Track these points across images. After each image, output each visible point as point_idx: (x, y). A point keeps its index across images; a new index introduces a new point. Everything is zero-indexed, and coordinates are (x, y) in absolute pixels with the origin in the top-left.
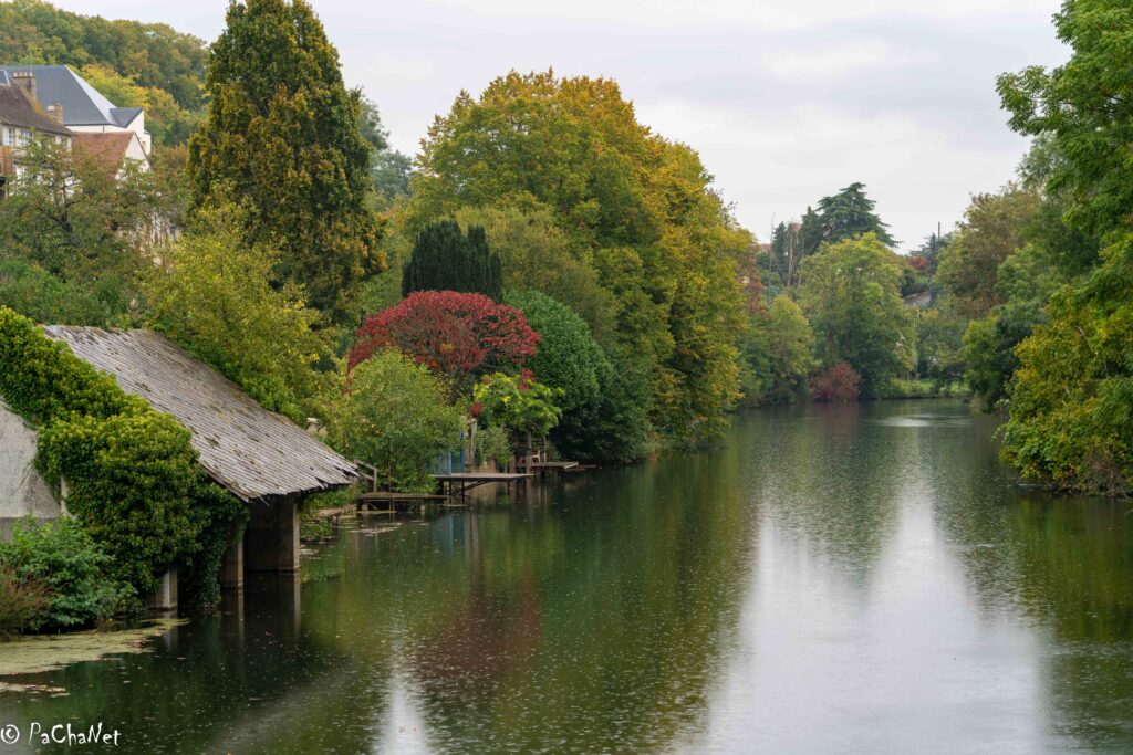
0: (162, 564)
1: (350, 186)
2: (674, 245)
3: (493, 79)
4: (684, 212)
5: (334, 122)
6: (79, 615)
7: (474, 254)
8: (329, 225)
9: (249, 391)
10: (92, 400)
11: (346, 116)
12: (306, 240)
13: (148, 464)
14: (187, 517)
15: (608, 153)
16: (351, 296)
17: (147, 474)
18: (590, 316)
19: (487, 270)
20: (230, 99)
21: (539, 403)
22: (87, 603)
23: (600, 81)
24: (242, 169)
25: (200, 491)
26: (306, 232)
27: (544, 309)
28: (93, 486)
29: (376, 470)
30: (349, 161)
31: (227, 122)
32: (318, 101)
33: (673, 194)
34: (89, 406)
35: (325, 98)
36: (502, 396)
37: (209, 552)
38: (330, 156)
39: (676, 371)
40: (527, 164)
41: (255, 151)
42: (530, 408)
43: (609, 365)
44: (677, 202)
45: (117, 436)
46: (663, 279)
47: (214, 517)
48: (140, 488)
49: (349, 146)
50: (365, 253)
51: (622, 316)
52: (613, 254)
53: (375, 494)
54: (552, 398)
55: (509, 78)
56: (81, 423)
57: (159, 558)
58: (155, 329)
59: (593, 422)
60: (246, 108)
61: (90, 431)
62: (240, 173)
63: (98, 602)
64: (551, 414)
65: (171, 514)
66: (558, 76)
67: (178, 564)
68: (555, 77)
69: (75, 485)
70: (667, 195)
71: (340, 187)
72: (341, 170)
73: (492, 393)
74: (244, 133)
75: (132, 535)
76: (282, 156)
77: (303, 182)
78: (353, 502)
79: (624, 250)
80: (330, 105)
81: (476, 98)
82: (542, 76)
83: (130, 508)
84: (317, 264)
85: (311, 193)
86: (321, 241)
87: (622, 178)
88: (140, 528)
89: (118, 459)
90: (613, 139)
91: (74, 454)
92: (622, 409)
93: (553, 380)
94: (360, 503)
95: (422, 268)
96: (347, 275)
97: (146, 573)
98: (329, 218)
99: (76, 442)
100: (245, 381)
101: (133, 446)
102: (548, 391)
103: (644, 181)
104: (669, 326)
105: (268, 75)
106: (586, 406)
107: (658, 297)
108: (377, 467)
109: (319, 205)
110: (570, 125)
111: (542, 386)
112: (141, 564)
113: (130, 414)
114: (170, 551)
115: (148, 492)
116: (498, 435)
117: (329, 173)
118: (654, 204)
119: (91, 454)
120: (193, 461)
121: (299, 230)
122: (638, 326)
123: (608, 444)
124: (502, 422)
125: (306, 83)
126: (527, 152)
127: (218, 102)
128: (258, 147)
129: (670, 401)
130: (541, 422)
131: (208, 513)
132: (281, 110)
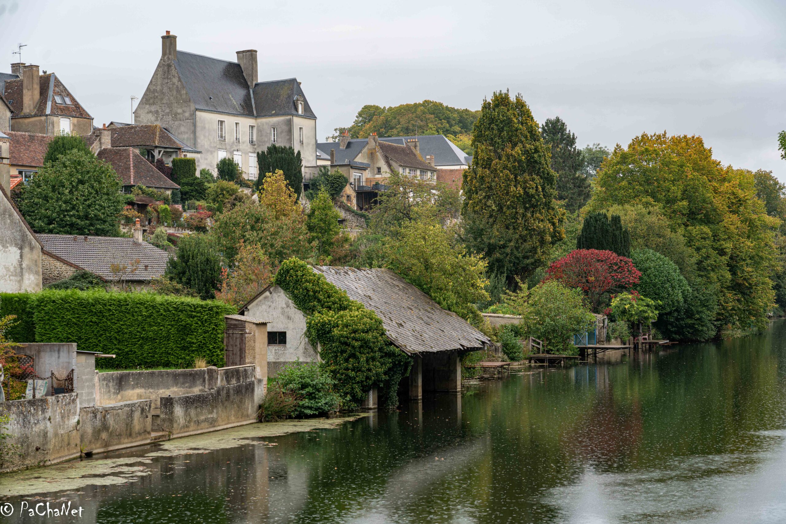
0: (366, 385)
1: (544, 195)
2: (731, 225)
3: (634, 137)
4: (739, 207)
5: (536, 162)
6: (316, 410)
7: (614, 230)
8: (533, 216)
9: (435, 299)
10: (334, 303)
11: (543, 159)
12: (520, 223)
13: (357, 335)
14: (380, 362)
15: (694, 176)
16: (544, 253)
17: (357, 340)
18: (680, 263)
19: (621, 238)
20: (482, 151)
21: (645, 308)
22: (320, 404)
23: (693, 137)
24: (488, 187)
25: (386, 349)
26: (520, 219)
27: (653, 259)
28: (331, 346)
29: (541, 343)
30: (544, 182)
31: (480, 162)
32: (528, 151)
33: (732, 197)
34: (333, 306)
35: (531, 149)
36: (625, 305)
37: (392, 380)
38: (533, 180)
39: (734, 292)
40: (648, 182)
41: (495, 177)
42: (641, 311)
43: (690, 289)
44: (734, 201)
45: (342, 321)
46: (724, 243)
47: (393, 363)
48: (353, 347)
49: (544, 174)
50: (551, 230)
51: (699, 263)
52: (696, 230)
53: (541, 355)
54: (654, 306)
55: (642, 136)
56: (327, 315)
57: (365, 383)
58: (389, 268)
59: (683, 319)
60: (491, 155)
61: (330, 318)
62: (487, 189)
63: (326, 404)
64: (653, 315)
65: (371, 360)
66: (669, 135)
67: (375, 385)
68: (667, 136)
69: (324, 346)
70: (729, 198)
71: (539, 195)
72: (539, 187)
73: (620, 304)
74: (489, 169)
75: (350, 371)
76: (508, 180)
77: (519, 193)
78: (526, 359)
79: (702, 227)
80: (533, 153)
81: (625, 148)
82: (660, 136)
83: (349, 357)
84: (526, 236)
85: (523, 199)
86: (528, 224)
87: (701, 189)
88: (354, 367)
89: (342, 332)
90: (697, 168)
91: (323, 330)
92: (698, 312)
93: (656, 296)
94: (530, 359)
95: (586, 238)
96: (542, 242)
97: (358, 390)
98: (533, 212)
99: (324, 324)
100: (433, 295)
101: (350, 326)
102: (652, 302)
103: (715, 191)
104: (728, 268)
105: (502, 138)
106: (676, 310)
107: (722, 252)
108: (542, 341)
109: (527, 205)
110: (673, 161)
111: (649, 300)
112: (355, 386)
113: (351, 310)
114: (370, 379)
115: (357, 349)
116: (622, 325)
117: (533, 188)
118: (719, 203)
119: (331, 330)
120: (383, 334)
121: (517, 218)
122: (710, 268)
123: (691, 331)
124: (625, 318)
125: (522, 142)
126: (649, 176)
127: (476, 152)
128: (496, 175)
129: (730, 308)
130: (647, 318)
131: (390, 360)
132: (508, 156)
